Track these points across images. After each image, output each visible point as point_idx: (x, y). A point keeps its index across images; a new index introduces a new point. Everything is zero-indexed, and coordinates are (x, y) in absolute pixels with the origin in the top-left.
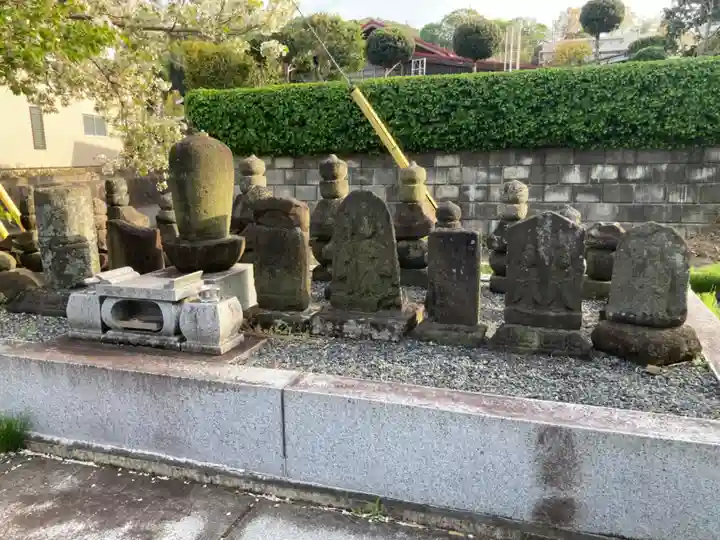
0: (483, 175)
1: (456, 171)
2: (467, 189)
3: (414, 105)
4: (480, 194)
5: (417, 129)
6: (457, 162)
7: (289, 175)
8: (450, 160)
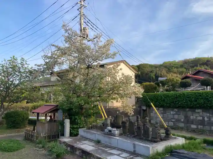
0: (208, 115)
1: (201, 113)
2: (205, 118)
3: (188, 98)
4: (208, 119)
5: (189, 103)
6: (201, 111)
7: (162, 111)
8: (199, 111)
